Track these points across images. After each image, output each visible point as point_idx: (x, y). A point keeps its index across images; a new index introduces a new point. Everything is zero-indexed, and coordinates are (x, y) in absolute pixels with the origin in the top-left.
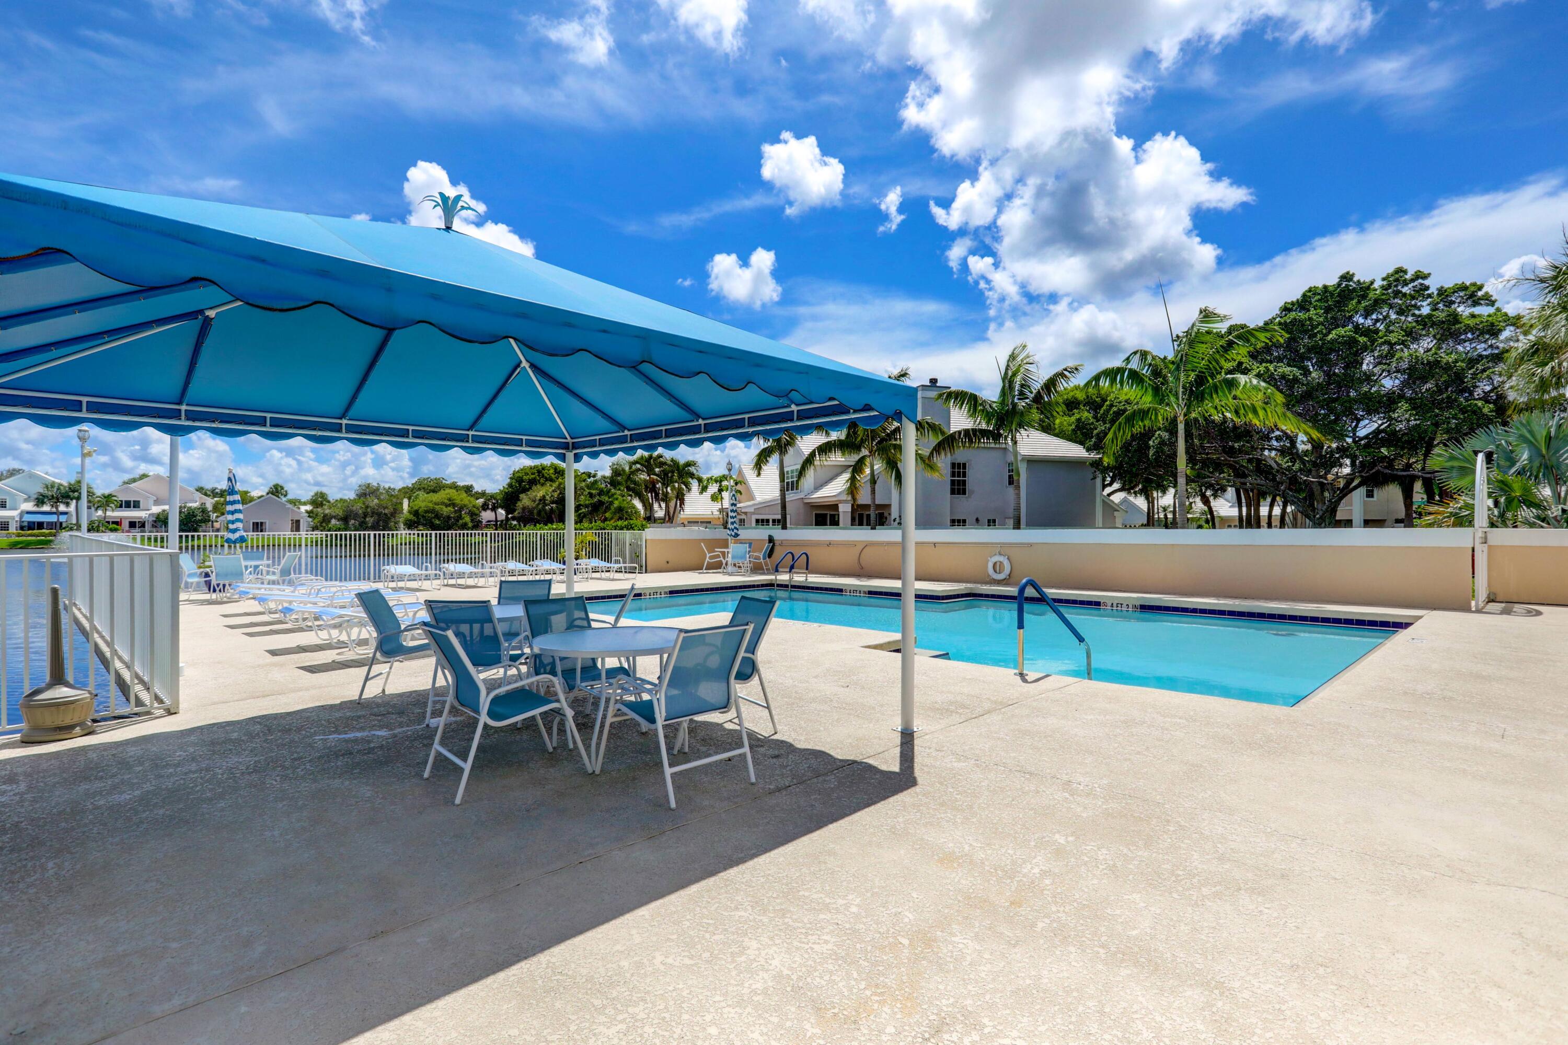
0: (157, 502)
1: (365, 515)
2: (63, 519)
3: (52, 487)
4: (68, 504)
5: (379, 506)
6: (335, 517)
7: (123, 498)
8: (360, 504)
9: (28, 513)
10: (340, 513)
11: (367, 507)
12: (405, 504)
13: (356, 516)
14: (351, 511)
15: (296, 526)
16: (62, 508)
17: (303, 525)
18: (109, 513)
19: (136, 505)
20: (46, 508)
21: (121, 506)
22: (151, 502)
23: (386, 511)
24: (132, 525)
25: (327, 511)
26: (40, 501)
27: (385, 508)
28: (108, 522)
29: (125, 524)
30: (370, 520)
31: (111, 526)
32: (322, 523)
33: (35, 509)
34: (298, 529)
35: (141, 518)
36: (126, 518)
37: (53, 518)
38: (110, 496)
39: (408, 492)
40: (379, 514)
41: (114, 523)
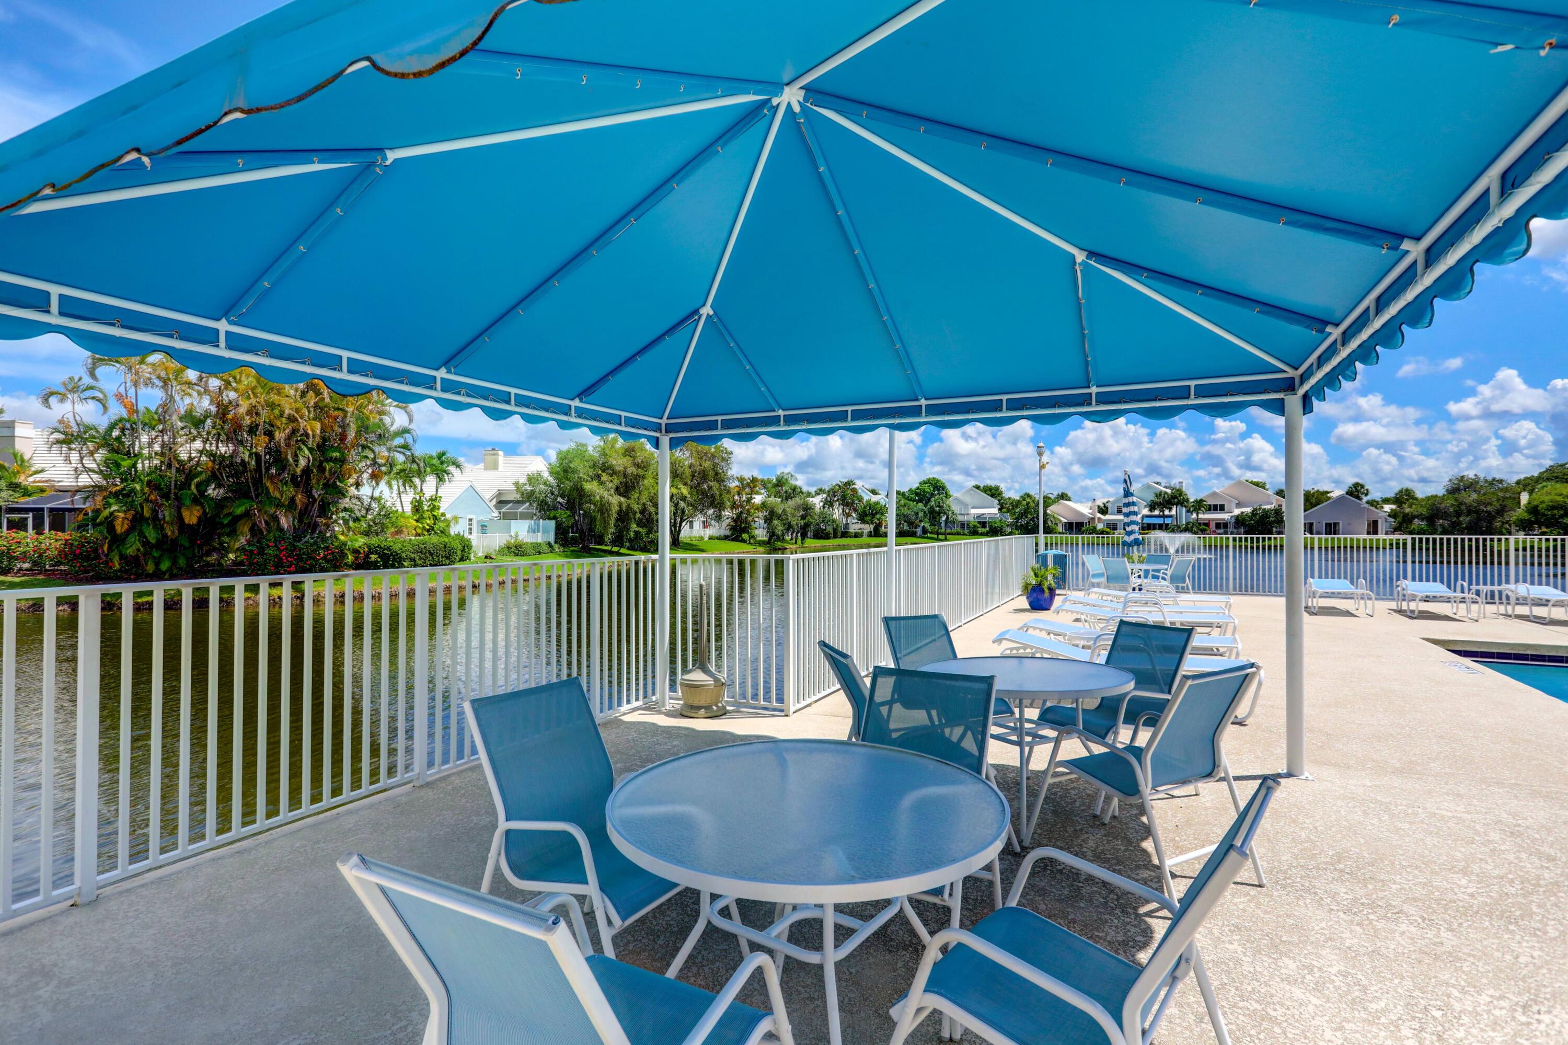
0: (1239, 505)
1: (1458, 514)
2: (1168, 521)
3: (1160, 495)
4: (1170, 509)
5: (1479, 502)
6: (1417, 517)
7: (1211, 502)
8: (1450, 501)
9: (1147, 516)
10: (1424, 511)
11: (1461, 504)
12: (1524, 498)
13: (1445, 515)
14: (1438, 510)
15: (1373, 528)
16: (1167, 512)
17: (1381, 526)
18: (1201, 516)
19: (1222, 508)
20: (1157, 512)
21: (1210, 510)
22: (1234, 505)
23: (1489, 508)
24: (1218, 526)
25: (1407, 510)
26: (1152, 507)
27: (1486, 505)
28: (1200, 524)
29: (1213, 526)
30: (1465, 520)
31: (1202, 527)
32: (1402, 523)
33: (1149, 513)
34: (1376, 533)
35: (1224, 519)
36: (1213, 520)
37: (1160, 521)
38: (1201, 501)
39: (1528, 484)
40: (1477, 512)
41: (1205, 524)
